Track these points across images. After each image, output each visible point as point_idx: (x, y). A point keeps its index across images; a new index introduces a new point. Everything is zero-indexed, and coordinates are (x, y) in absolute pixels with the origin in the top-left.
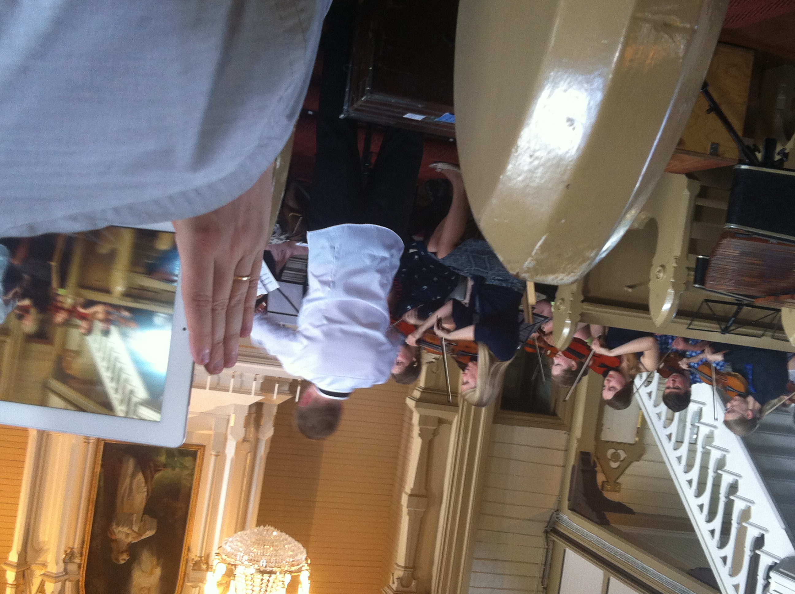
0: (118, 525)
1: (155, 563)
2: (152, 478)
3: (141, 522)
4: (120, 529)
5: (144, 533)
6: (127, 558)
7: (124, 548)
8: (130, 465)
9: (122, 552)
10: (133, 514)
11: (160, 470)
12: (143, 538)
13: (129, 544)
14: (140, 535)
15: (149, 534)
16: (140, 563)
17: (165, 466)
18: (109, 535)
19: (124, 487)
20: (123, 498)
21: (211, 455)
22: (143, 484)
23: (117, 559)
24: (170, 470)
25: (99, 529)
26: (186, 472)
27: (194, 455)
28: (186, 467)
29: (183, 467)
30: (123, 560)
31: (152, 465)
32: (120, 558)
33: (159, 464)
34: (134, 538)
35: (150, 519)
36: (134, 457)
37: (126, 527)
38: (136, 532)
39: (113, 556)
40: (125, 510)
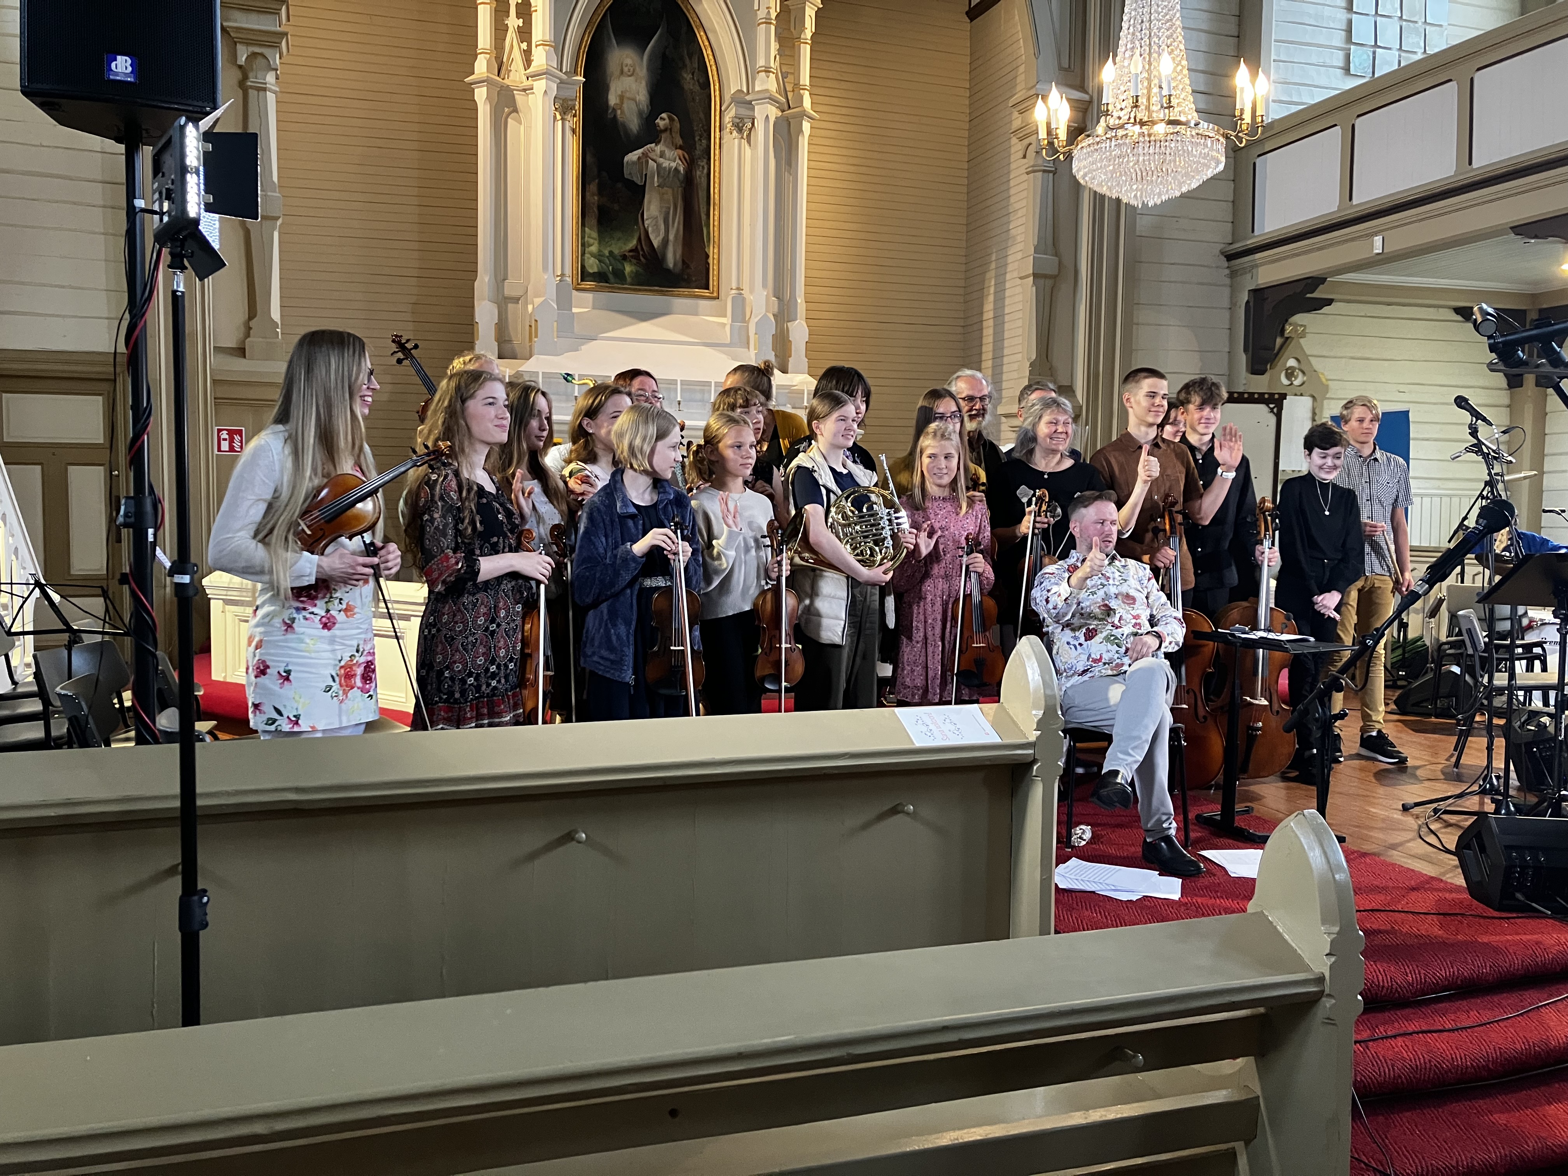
0: (676, 170)
1: (619, 112)
2: (639, 239)
3: (646, 175)
4: (673, 165)
5: (639, 158)
6: (658, 121)
7: (664, 136)
8: (672, 258)
9: (665, 130)
10: (659, 187)
11: (631, 251)
12: (641, 151)
13: (659, 142)
14: (645, 156)
15: (632, 157)
16: (640, 113)
17: (624, 257)
18: (686, 156)
19: (676, 224)
20: (675, 209)
21: (567, 277)
22: (650, 230)
23: (670, 118)
24: (616, 252)
25: (702, 164)
26: (594, 249)
27: (585, 275)
28: (593, 255)
29: (599, 256)
30: (664, 119)
31: (642, 259)
32: (667, 121)
33: (634, 261)
34: (653, 151)
35: (635, 179)
36: (668, 271)
37: (665, 168)
38: (652, 160)
39: (677, 125)
40: (670, 191)
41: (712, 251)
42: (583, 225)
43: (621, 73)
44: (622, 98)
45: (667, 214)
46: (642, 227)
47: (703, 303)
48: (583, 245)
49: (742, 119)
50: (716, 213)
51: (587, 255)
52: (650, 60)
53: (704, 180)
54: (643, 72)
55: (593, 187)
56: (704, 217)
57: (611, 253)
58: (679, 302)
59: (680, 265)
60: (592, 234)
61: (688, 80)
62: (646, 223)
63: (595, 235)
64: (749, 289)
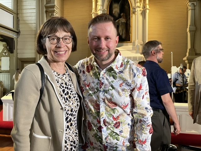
0: (124, 22)
3: (119, 24)
6: (121, 14)
7: (122, 17)
8: (123, 37)
9: (122, 16)
10: (121, 25)
14: (119, 20)
15: (117, 21)
16: (118, 14)
18: (126, 19)
19: (124, 31)
22: (120, 33)
23: (123, 14)
25: (129, 20)
36: (123, 39)
37: (122, 22)
39: (124, 15)
40: (123, 26)
41: (131, 35)
43: (115, 8)
44: (115, 12)
45: (123, 29)
47: (129, 44)
49: (134, 12)
50: (131, 28)
53: (129, 23)
54: (119, 7)
56: (129, 29)
58: (125, 44)
59: (125, 38)
61: (126, 7)
62: (119, 31)
64: (135, 40)
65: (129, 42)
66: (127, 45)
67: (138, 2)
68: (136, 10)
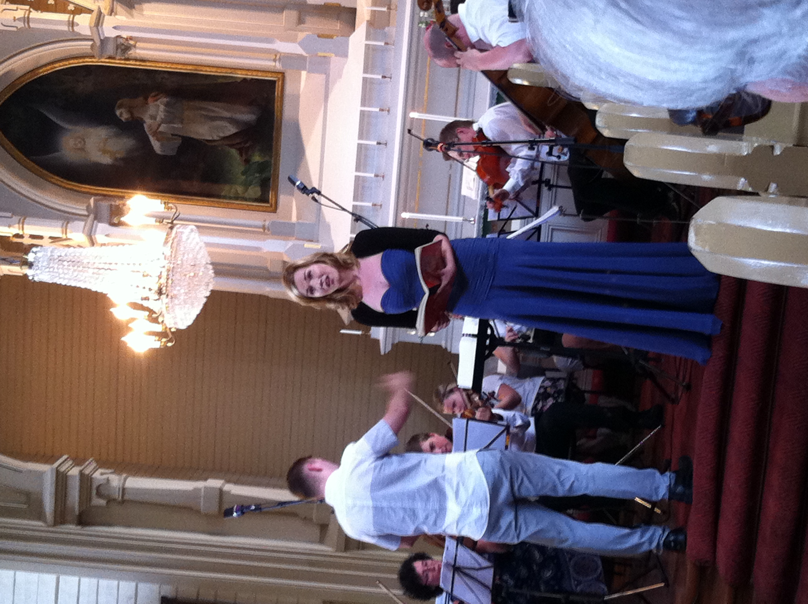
0: (167, 105)
1: (118, 156)
2: (232, 146)
3: (172, 135)
4: (162, 107)
5: (158, 140)
6: (123, 119)
7: (136, 115)
8: (247, 116)
10: (182, 123)
11: (241, 156)
12: (151, 138)
13: (142, 119)
14: (155, 134)
15: (156, 145)
16: (117, 135)
18: (153, 94)
19: (216, 109)
20: (201, 109)
21: (265, 221)
22: (222, 135)
23: (120, 107)
24: (242, 168)
25: (160, 80)
26: (240, 189)
27: (263, 199)
28: (246, 190)
29: (247, 185)
30: (121, 114)
31: (248, 145)
32: (123, 110)
33: (250, 153)
34: (150, 126)
35: (177, 146)
36: (259, 120)
37: (165, 115)
38: (158, 128)
39: (126, 101)
40: (187, 113)
41: (240, 75)
42: (219, 197)
43: (82, 149)
44: (104, 152)
45: (206, 117)
46: (220, 142)
47: (288, 89)
48: (237, 198)
49: (117, 47)
50: (205, 69)
51: (246, 195)
52: (70, 122)
53: (176, 78)
54: (80, 130)
55: (185, 185)
57: (243, 173)
58: (287, 114)
59: (254, 109)
60: (226, 189)
61: (84, 86)
62: (216, 138)
63: (227, 187)
64: (276, 52)
65: (278, 85)
66: (297, 98)
67: (72, 24)
68: (113, 34)
